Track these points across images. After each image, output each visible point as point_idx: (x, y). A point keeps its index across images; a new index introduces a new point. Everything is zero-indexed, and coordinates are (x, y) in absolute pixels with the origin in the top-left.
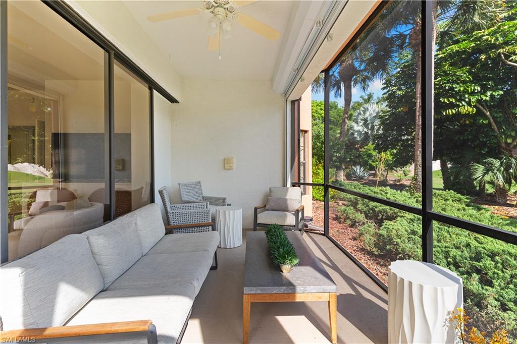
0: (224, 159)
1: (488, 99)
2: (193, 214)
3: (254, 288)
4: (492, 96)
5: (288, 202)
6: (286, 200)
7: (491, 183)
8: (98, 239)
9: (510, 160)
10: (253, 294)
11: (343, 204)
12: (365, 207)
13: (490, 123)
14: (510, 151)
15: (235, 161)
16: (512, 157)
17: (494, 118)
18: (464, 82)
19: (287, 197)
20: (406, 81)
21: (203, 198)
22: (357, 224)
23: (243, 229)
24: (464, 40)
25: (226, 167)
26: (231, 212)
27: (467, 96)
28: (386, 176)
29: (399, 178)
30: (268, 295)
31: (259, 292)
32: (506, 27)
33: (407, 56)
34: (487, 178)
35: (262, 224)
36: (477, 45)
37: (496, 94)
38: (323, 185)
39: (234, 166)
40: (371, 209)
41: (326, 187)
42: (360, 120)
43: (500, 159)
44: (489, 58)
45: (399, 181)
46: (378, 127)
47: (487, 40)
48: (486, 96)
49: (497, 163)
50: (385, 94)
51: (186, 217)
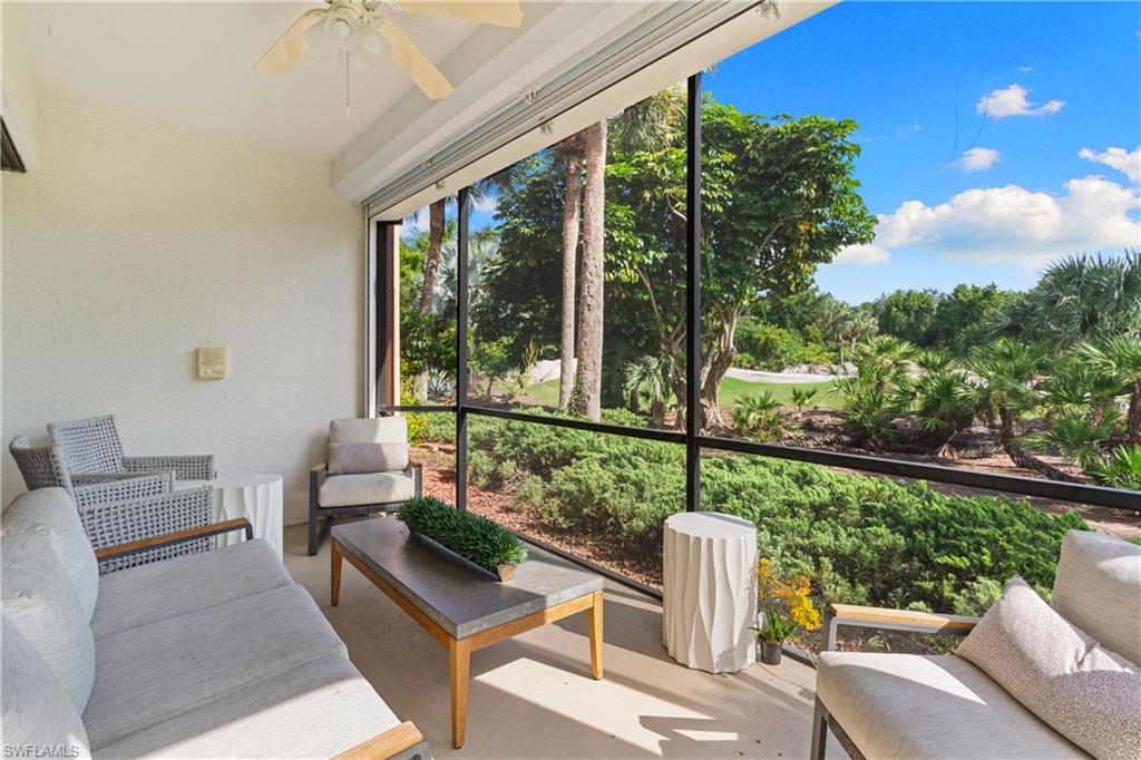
0: (197, 353)
1: (650, 262)
2: (160, 506)
3: (477, 622)
4: (655, 259)
5: (385, 450)
6: (378, 446)
7: (646, 395)
8: (28, 606)
9: (668, 359)
10: (476, 634)
11: (440, 449)
12: (513, 448)
13: (650, 299)
14: (670, 345)
15: (229, 356)
16: (672, 354)
17: (655, 291)
18: (626, 230)
19: (378, 440)
20: (535, 211)
21: (125, 462)
22: (506, 482)
23: (284, 527)
24: (622, 161)
25: (202, 374)
26: (260, 488)
27: (629, 252)
28: (489, 389)
29: (510, 392)
30: (501, 628)
31: (485, 626)
32: (674, 157)
33: (538, 165)
34: (643, 386)
35: (339, 507)
36: (641, 174)
37: (659, 256)
38: (454, 409)
39: (228, 368)
40: (524, 451)
41: (461, 413)
42: (438, 273)
43: (658, 356)
44: (653, 198)
45: (511, 397)
46: (474, 290)
47: (652, 169)
48: (648, 257)
49: (654, 362)
50: (499, 227)
51: (135, 517)
